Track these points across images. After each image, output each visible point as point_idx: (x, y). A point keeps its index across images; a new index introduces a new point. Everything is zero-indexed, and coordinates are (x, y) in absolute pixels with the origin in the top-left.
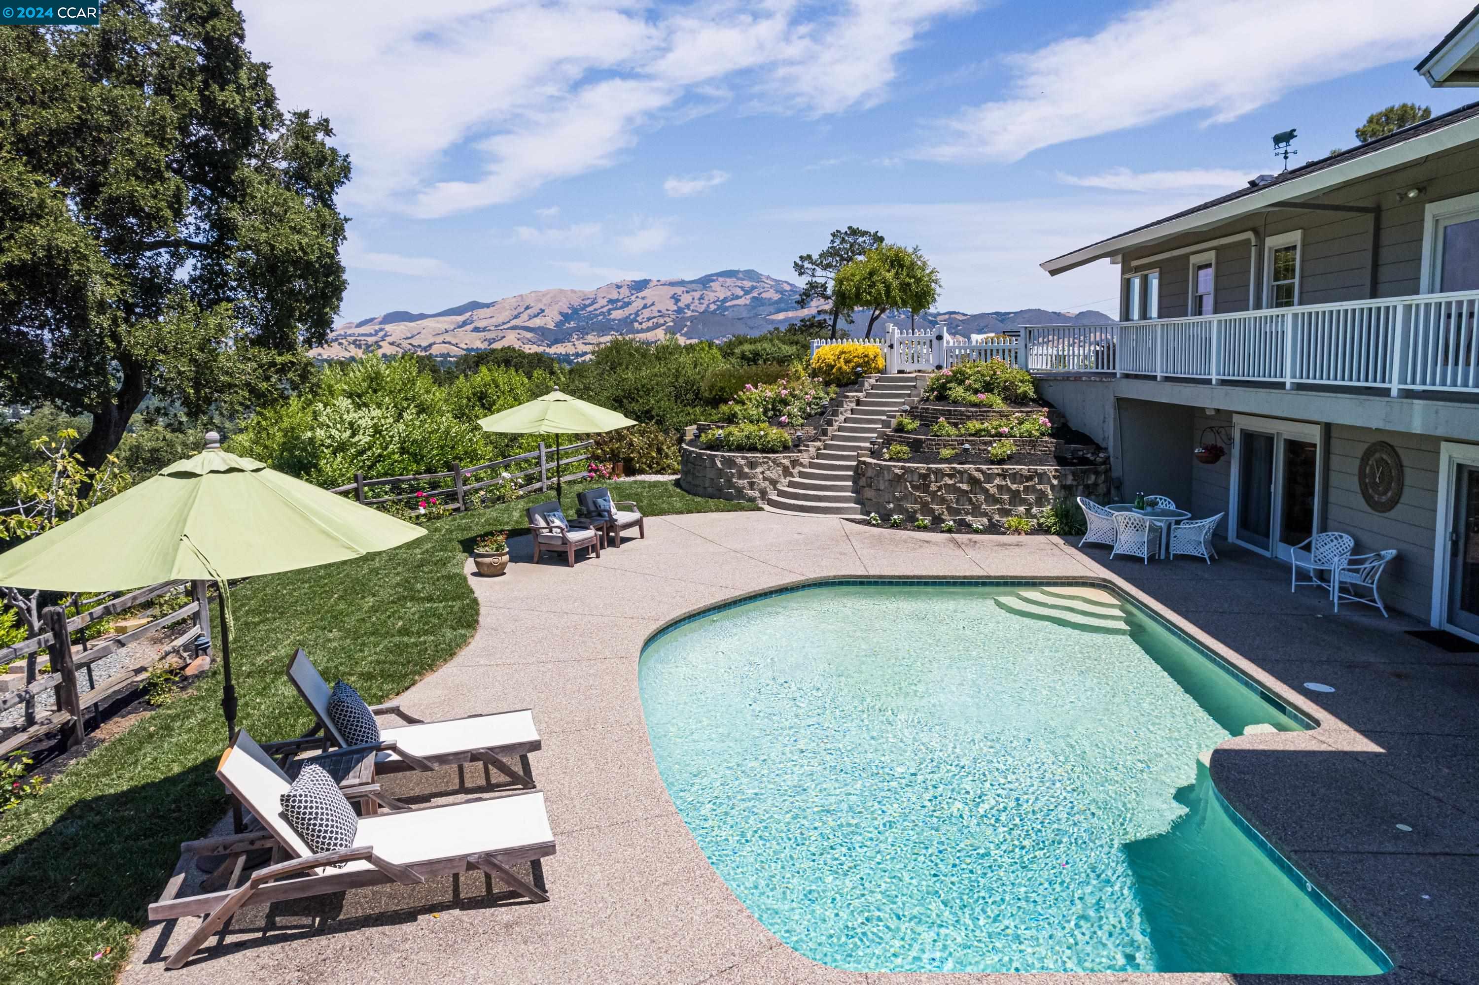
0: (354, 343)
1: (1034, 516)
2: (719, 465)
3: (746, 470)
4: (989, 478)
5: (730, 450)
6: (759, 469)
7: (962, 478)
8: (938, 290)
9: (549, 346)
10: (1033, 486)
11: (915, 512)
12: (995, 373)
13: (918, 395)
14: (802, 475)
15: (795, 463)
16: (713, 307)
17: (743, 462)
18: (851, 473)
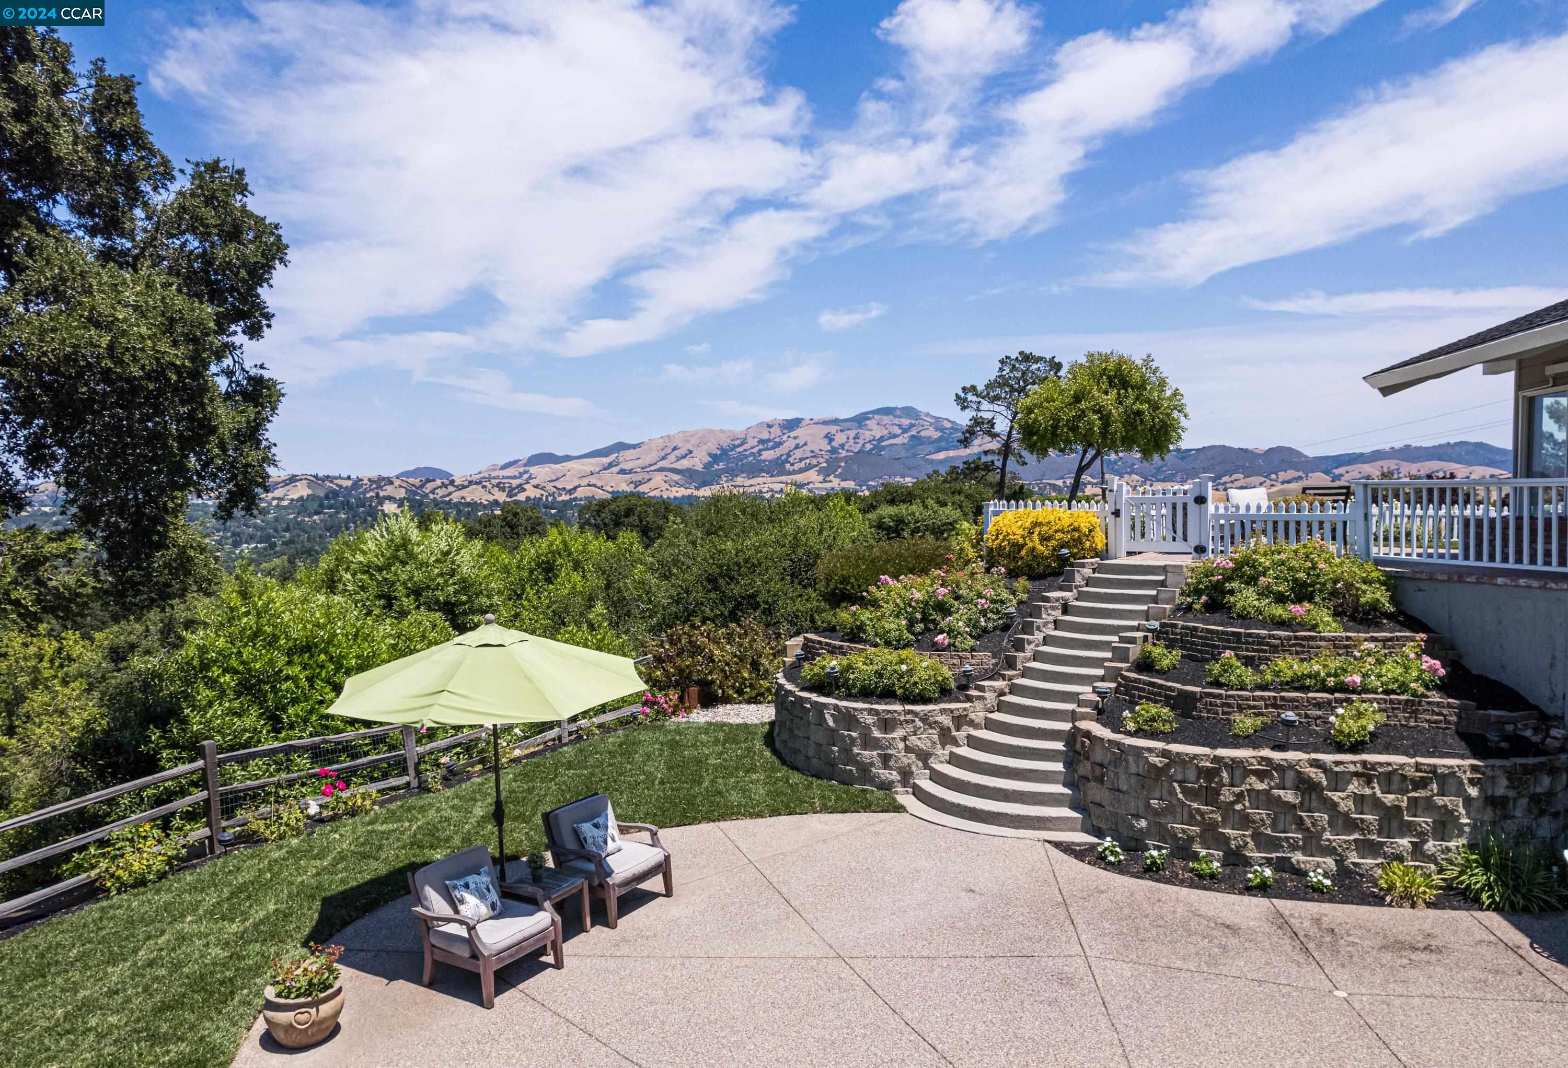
0: (498, 485)
1: (1432, 859)
2: (831, 722)
3: (877, 734)
4: (1338, 780)
5: (849, 696)
6: (899, 733)
7: (1282, 778)
8: (1184, 422)
9: (697, 488)
10: (1429, 799)
11: (1191, 839)
12: (1314, 567)
13: (1171, 600)
14: (973, 742)
15: (960, 720)
16: (868, 447)
17: (870, 720)
18: (1059, 746)
